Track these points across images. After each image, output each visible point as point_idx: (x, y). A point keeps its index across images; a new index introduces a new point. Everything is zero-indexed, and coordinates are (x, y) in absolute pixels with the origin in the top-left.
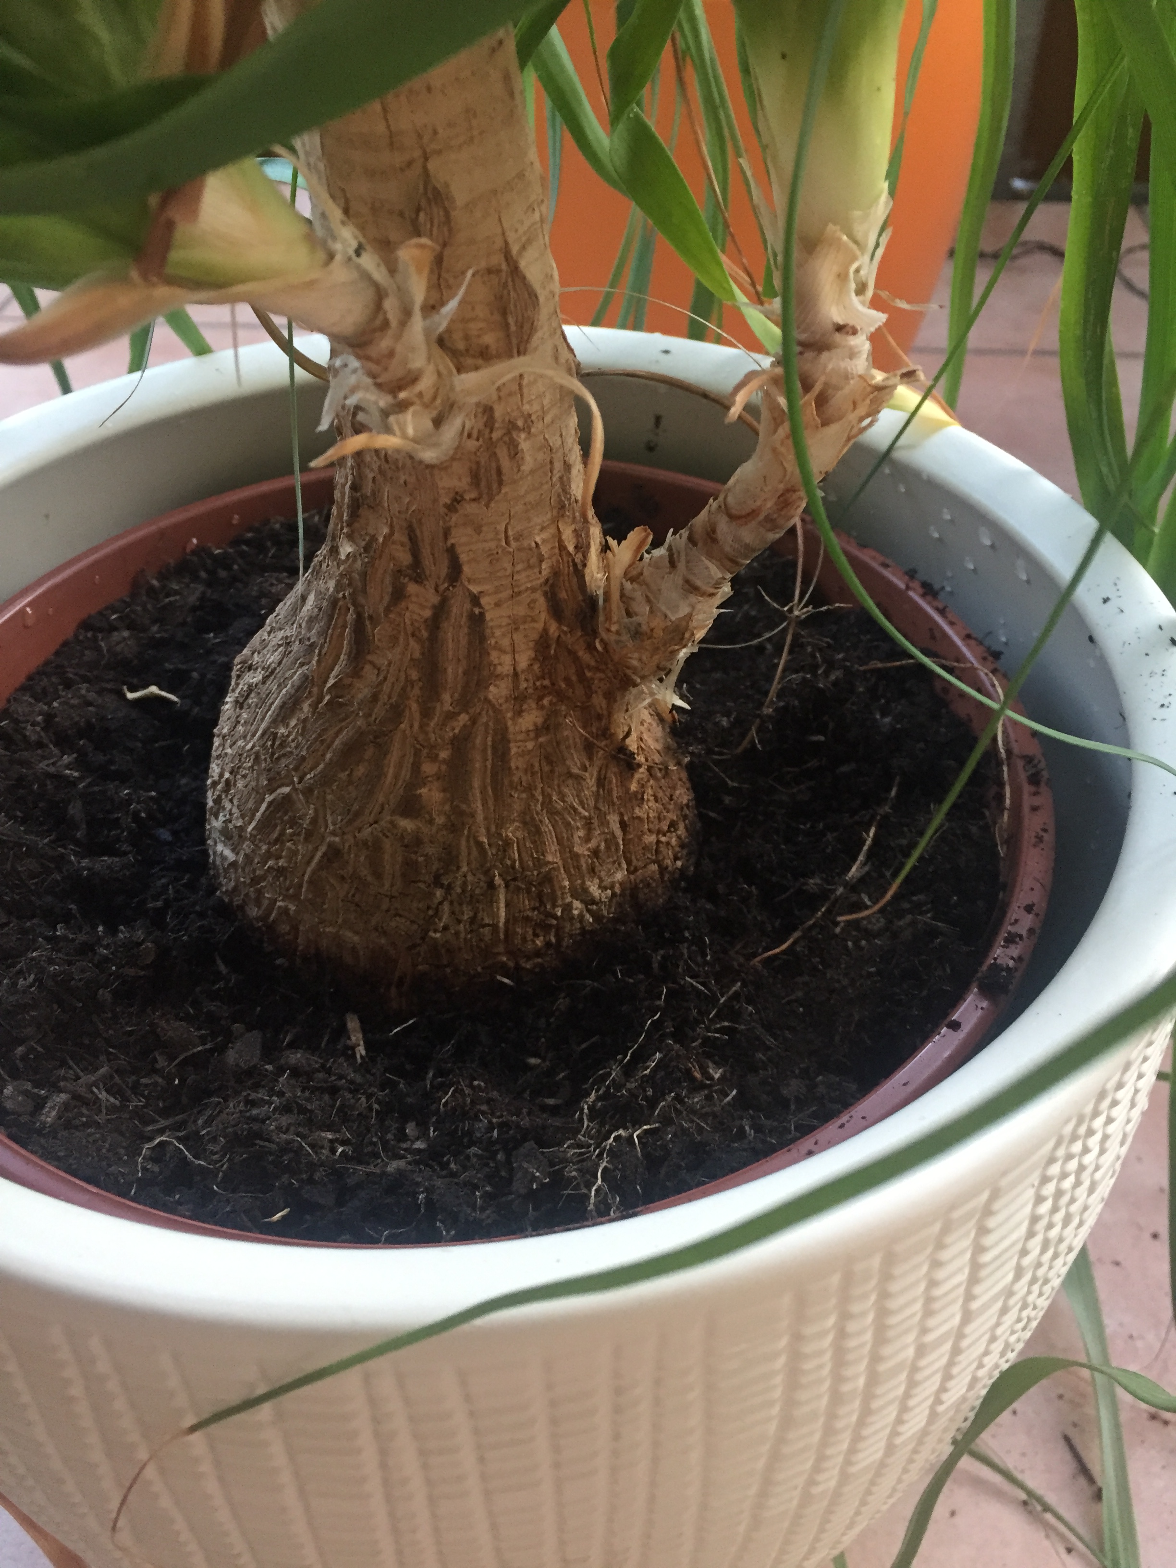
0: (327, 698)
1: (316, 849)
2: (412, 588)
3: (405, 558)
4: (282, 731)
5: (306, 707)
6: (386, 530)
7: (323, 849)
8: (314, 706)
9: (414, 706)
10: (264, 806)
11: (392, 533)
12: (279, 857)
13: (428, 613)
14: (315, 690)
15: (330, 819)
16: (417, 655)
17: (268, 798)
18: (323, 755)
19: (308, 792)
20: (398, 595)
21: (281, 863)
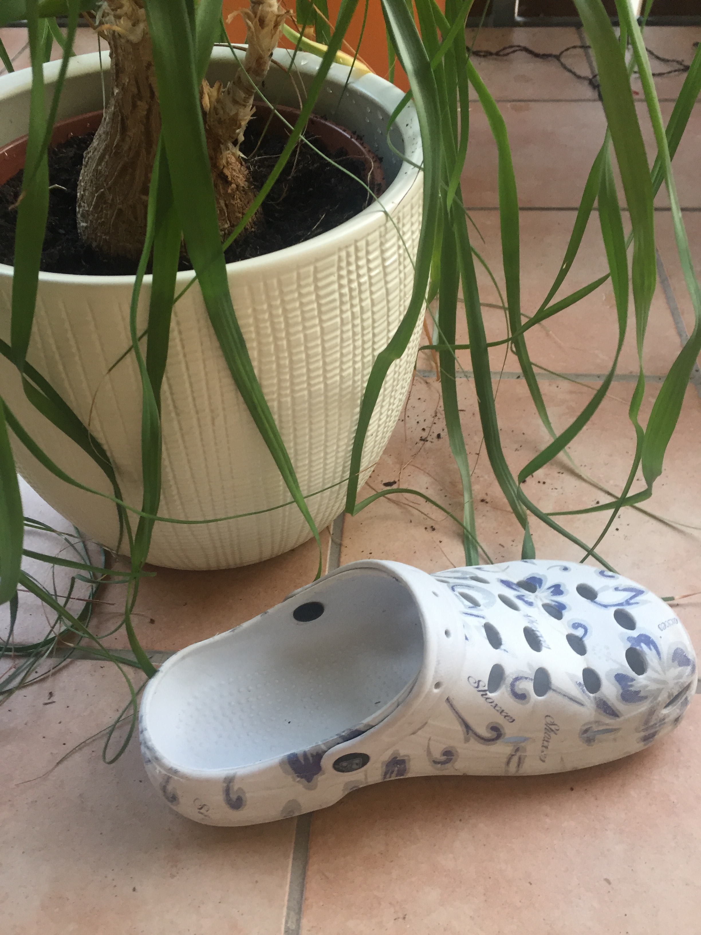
0: (114, 151)
1: (114, 212)
2: (139, 103)
3: (135, 90)
4: (100, 168)
5: (107, 157)
6: (127, 80)
7: (116, 211)
8: (110, 156)
9: (144, 150)
10: (95, 198)
11: (130, 80)
12: (101, 218)
13: (145, 113)
14: (110, 149)
15: (118, 199)
16: (143, 130)
17: (96, 195)
18: (114, 174)
19: (109, 189)
20: (135, 106)
21: (103, 220)
